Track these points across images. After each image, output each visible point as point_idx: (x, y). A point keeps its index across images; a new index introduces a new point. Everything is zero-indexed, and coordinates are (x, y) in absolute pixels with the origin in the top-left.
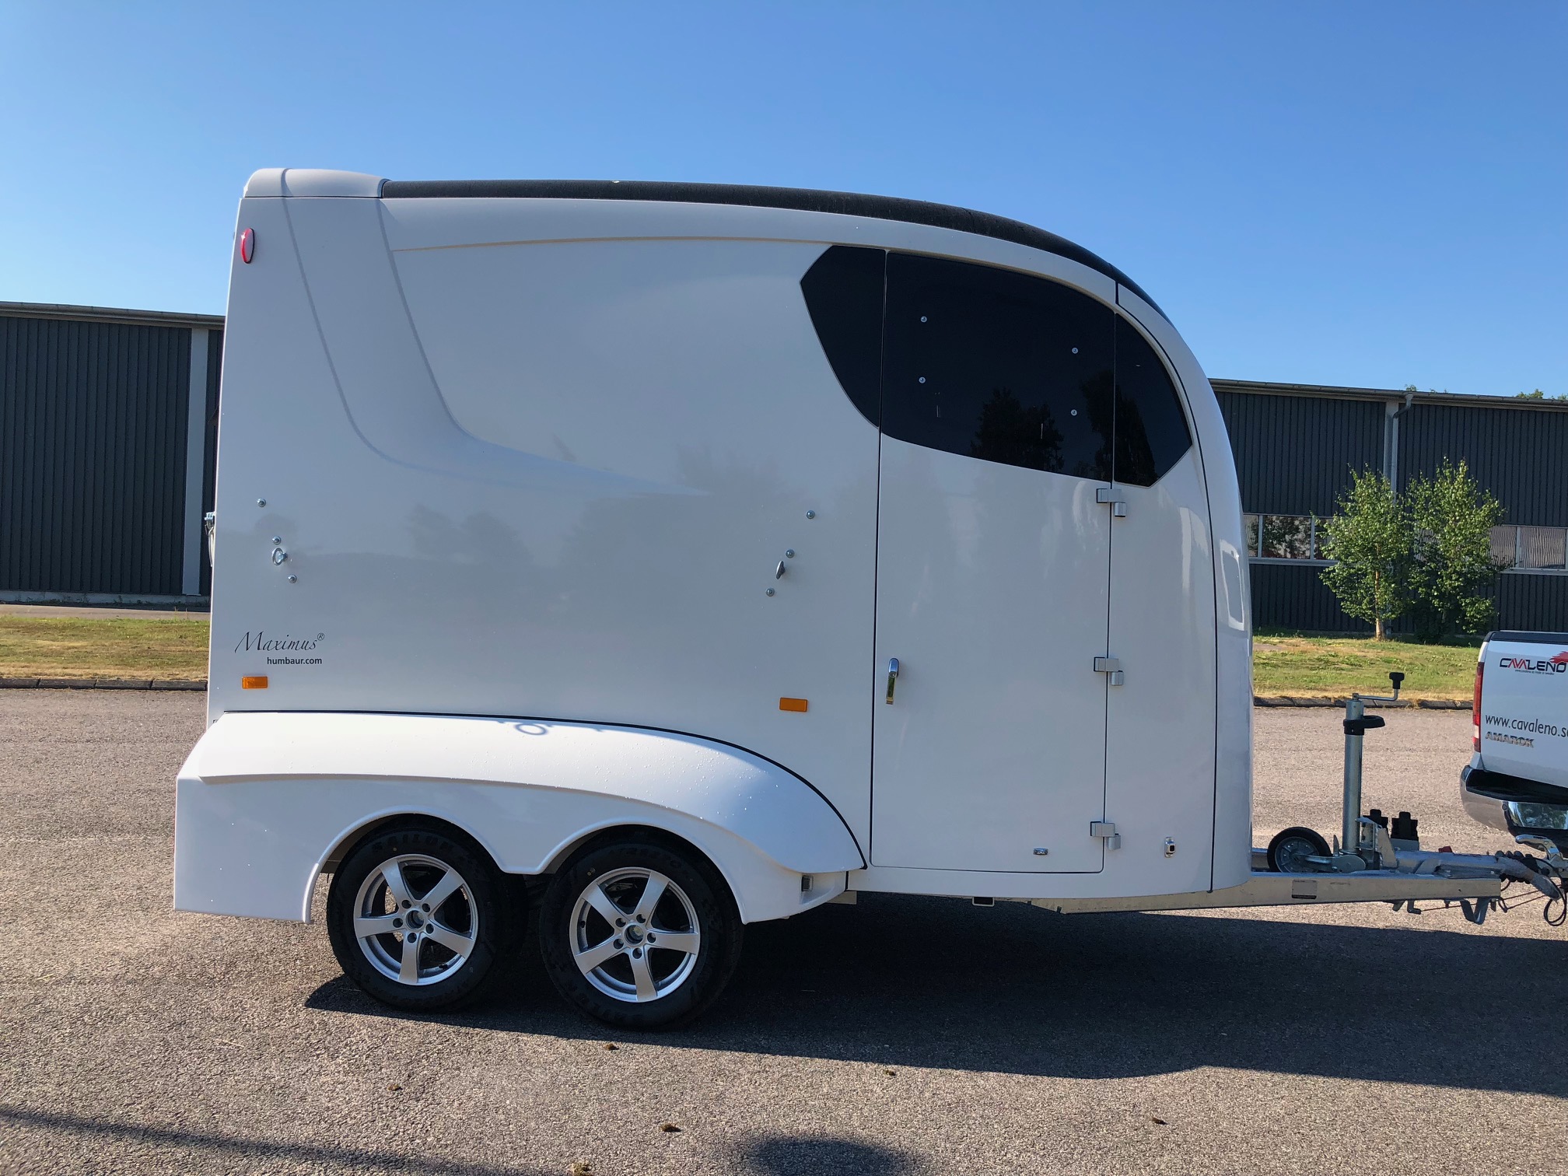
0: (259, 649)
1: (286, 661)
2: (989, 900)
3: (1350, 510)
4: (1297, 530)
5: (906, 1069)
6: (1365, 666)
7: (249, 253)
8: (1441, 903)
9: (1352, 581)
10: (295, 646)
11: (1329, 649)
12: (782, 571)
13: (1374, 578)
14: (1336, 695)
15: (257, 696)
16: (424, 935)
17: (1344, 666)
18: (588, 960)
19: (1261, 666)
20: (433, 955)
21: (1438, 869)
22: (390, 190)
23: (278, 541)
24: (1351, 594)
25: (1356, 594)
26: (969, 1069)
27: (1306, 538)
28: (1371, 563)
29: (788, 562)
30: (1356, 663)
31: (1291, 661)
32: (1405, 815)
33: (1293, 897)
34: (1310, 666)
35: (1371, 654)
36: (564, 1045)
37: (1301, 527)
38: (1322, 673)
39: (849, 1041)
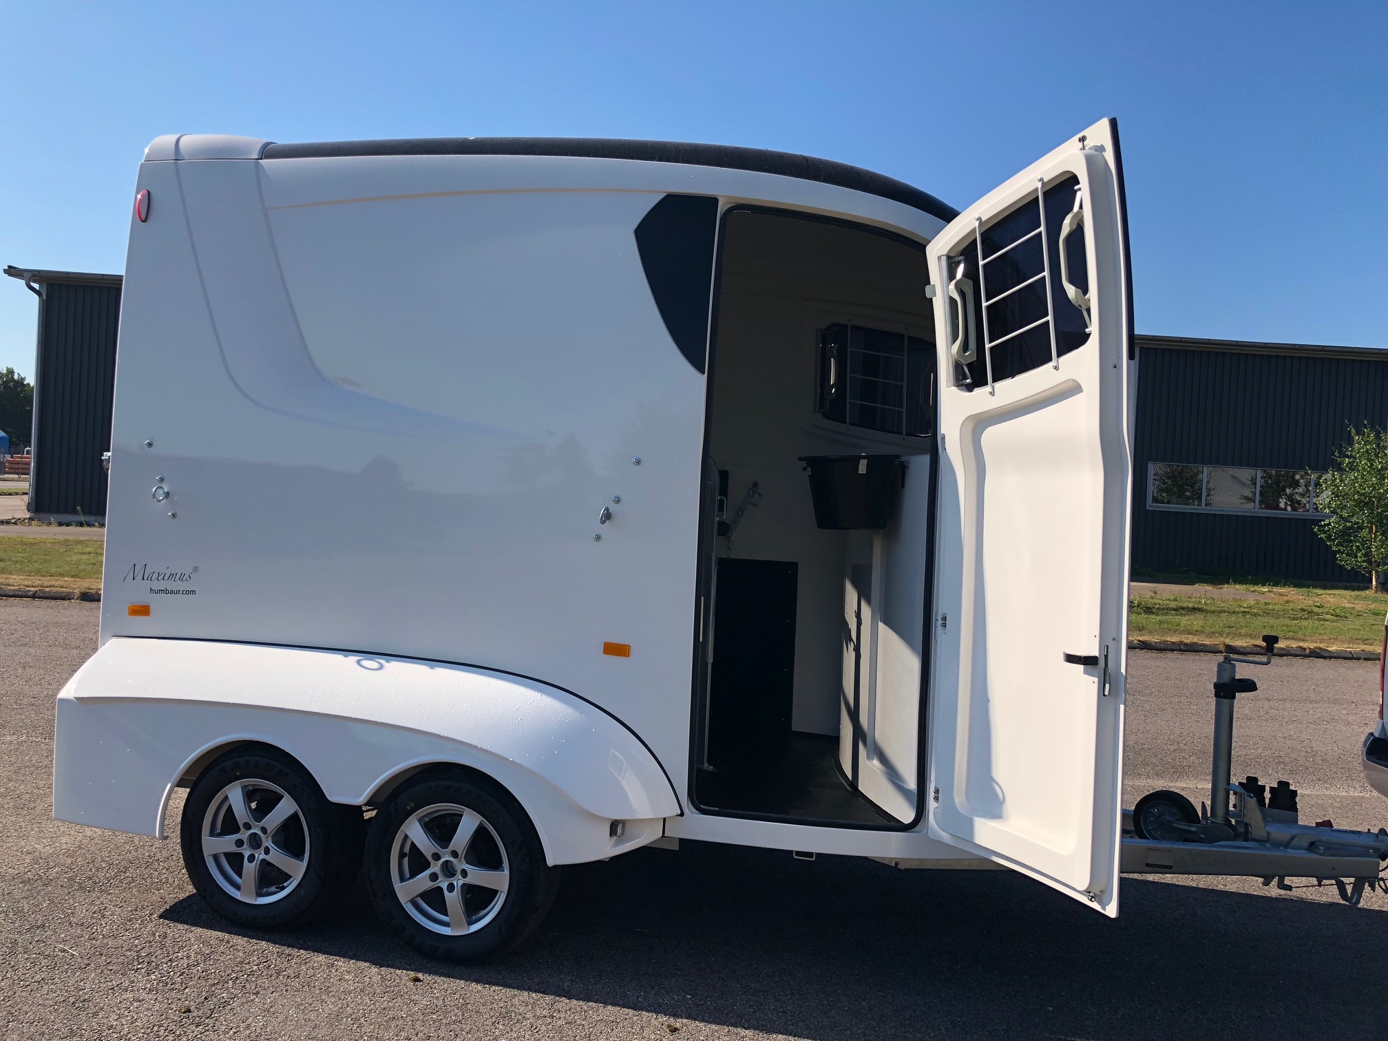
0: (143, 579)
1: (166, 591)
2: (810, 854)
3: (1347, 465)
4: (1297, 484)
5: (694, 1025)
6: (1351, 618)
7: (145, 212)
8: (1314, 881)
9: (1347, 535)
10: (173, 578)
11: (1316, 600)
12: (608, 516)
13: (1371, 531)
14: (1312, 646)
15: (140, 622)
16: (263, 856)
17: (1328, 617)
18: (406, 891)
19: (1240, 615)
20: (270, 877)
21: (1312, 844)
22: (269, 152)
23: (162, 480)
24: (1346, 547)
25: (1352, 546)
26: (758, 1029)
27: (1306, 493)
28: (1368, 517)
29: (613, 508)
30: (1342, 614)
31: (1273, 610)
32: (1284, 785)
33: (1147, 865)
34: (1292, 616)
35: (1360, 606)
36: (373, 972)
37: (1301, 481)
38: (1305, 623)
39: (652, 988)
